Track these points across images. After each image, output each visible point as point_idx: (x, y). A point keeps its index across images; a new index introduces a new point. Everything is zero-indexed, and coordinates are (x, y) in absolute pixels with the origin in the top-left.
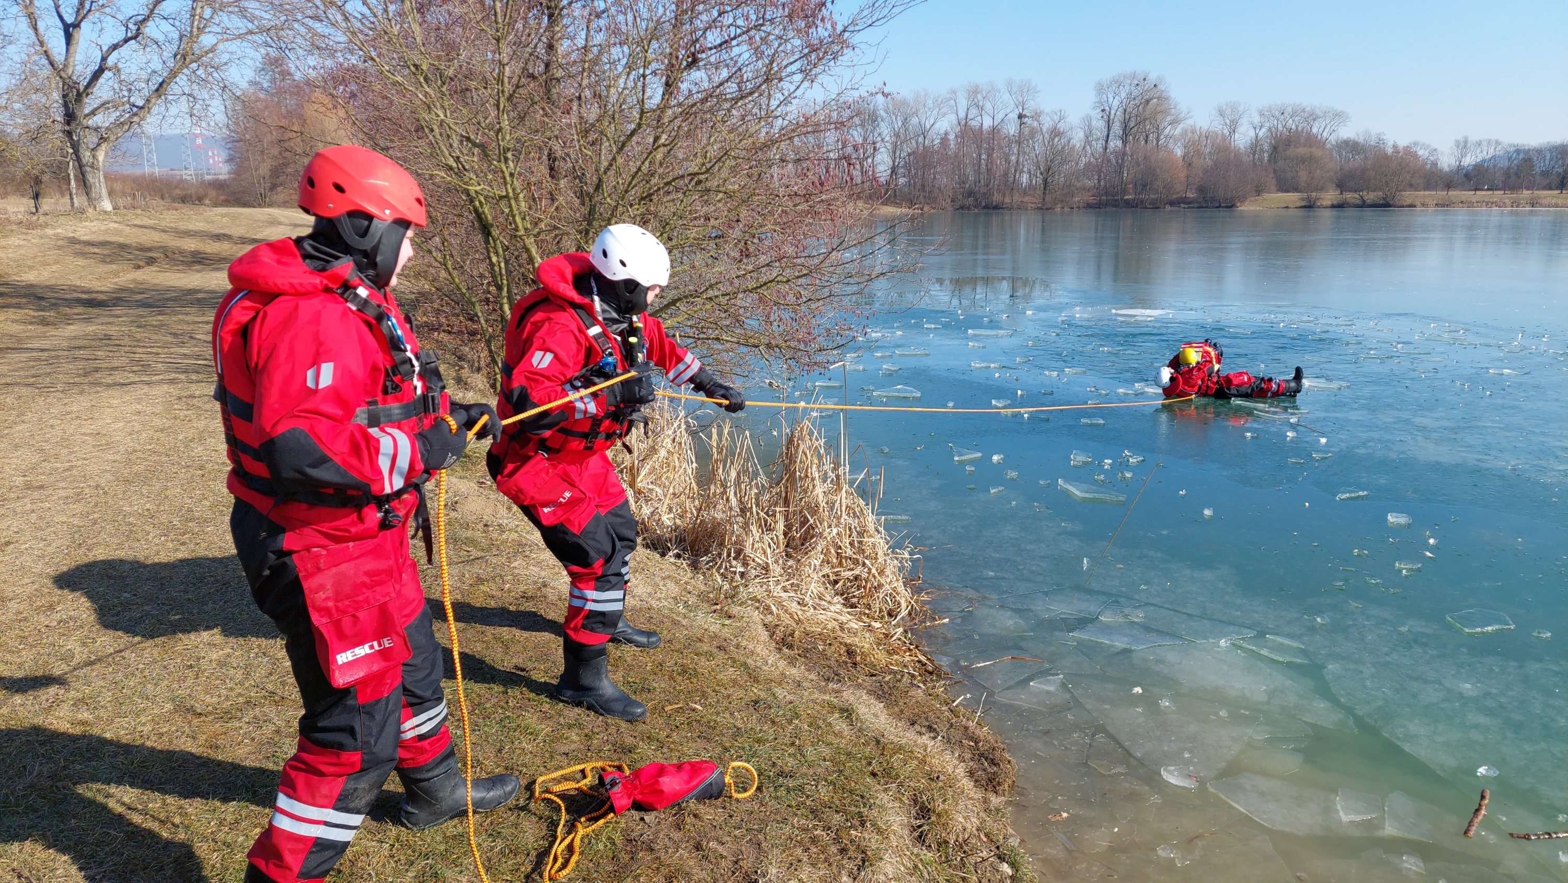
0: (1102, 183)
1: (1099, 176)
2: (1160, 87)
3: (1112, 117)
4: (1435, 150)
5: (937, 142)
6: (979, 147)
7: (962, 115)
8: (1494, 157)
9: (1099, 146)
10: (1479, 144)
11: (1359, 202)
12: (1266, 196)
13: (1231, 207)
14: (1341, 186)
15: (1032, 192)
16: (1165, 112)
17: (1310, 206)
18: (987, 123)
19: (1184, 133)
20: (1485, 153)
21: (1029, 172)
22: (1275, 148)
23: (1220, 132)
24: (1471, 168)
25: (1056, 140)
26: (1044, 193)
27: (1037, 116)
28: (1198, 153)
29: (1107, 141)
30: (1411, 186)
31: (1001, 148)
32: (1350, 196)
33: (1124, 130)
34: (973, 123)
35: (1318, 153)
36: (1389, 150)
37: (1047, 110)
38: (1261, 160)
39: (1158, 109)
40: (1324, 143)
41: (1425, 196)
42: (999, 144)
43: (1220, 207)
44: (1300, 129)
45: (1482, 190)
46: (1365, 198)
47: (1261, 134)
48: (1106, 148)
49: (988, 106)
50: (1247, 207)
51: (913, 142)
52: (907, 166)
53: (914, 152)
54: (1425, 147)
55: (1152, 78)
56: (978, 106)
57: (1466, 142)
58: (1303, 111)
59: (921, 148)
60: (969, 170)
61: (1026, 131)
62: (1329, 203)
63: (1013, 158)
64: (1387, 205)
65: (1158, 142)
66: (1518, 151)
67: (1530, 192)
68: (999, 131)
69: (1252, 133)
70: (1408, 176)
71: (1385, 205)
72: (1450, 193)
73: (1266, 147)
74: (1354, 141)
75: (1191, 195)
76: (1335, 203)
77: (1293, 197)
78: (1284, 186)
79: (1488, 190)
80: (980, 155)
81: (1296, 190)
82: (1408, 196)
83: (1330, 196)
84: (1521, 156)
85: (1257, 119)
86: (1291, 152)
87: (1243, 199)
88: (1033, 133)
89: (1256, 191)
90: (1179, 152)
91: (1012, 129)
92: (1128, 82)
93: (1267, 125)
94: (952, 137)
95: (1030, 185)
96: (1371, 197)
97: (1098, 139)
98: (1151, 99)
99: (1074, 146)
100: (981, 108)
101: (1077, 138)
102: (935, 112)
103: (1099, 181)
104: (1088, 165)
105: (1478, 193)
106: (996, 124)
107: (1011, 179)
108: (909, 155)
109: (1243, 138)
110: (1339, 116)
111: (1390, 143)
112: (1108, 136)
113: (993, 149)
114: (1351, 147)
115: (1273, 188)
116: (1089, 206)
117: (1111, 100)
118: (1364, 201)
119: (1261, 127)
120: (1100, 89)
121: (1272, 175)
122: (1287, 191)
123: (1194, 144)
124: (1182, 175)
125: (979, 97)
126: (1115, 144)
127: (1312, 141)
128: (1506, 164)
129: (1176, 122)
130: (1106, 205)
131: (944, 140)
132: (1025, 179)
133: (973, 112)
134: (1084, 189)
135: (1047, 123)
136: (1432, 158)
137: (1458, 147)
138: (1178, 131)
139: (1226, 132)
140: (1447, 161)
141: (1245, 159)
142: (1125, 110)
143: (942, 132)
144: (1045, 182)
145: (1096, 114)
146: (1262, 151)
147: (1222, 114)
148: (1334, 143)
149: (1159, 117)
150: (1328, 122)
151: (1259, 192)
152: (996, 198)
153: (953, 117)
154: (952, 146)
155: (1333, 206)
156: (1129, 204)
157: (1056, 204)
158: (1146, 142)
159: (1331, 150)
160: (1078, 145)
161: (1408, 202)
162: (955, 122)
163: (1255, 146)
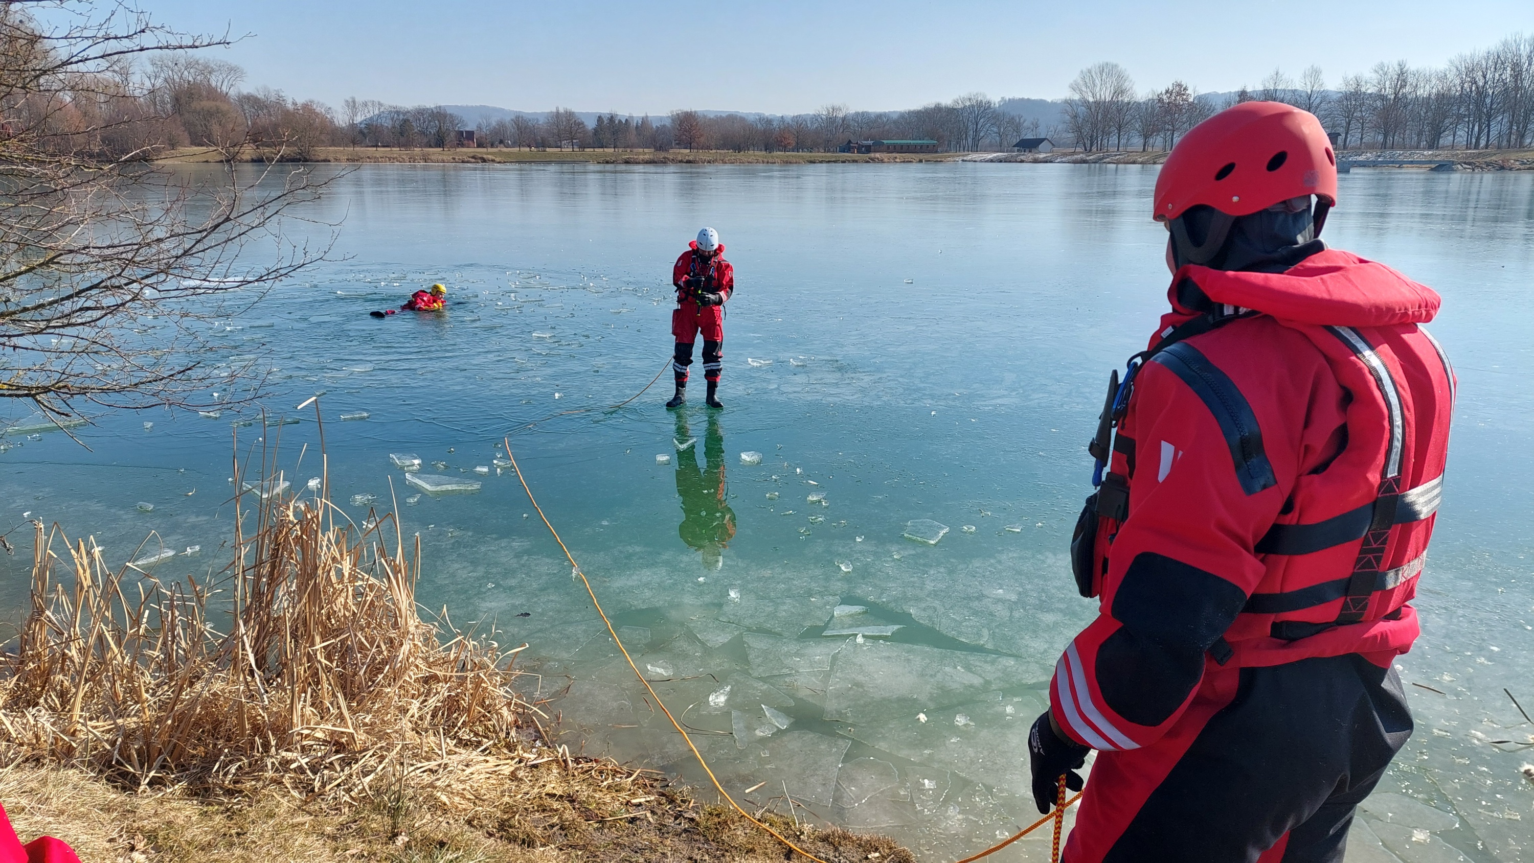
10: (365, 104)
12: (181, 149)
14: (257, 140)
17: (231, 160)
20: (371, 112)
24: (363, 126)
32: (267, 151)
36: (290, 106)
45: (381, 146)
62: (248, 157)
64: (305, 160)
66: (397, 113)
67: (419, 149)
70: (317, 133)
71: (302, 159)
72: (357, 149)
74: (255, 96)
76: (255, 157)
77: (212, 153)
78: (198, 140)
83: (248, 151)
84: (401, 118)
89: (170, 144)
105: (378, 149)
111: (289, 100)
122: (202, 145)
128: (390, 123)
137: (348, 105)
140: (341, 119)
150: (225, 75)
155: (253, 161)
161: (322, 157)
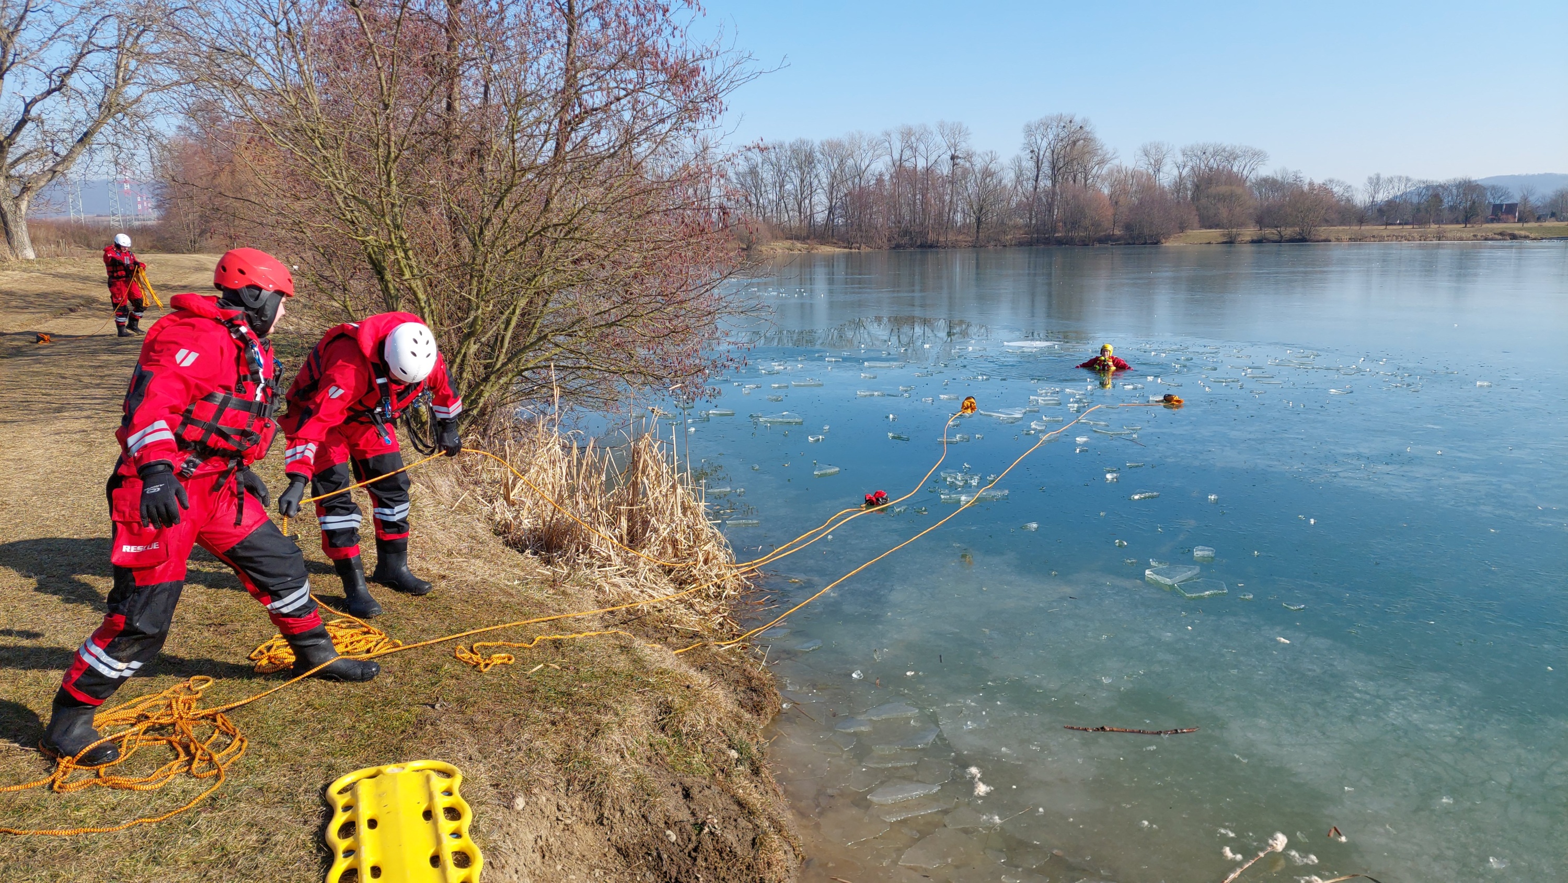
0: (1034, 222)
1: (1031, 215)
2: (1087, 129)
3: (1041, 157)
4: (1350, 187)
5: (873, 182)
6: (914, 187)
7: (896, 156)
8: (1405, 194)
9: (1029, 186)
10: (1391, 181)
11: (1276, 238)
12: (1189, 232)
13: (1156, 244)
14: (1260, 222)
15: (966, 231)
16: (1093, 153)
17: (1230, 242)
18: (921, 164)
19: (1111, 173)
20: (1396, 189)
21: (964, 212)
22: (1197, 187)
23: (1145, 172)
24: (1383, 203)
25: (988, 179)
26: (978, 232)
27: (969, 156)
28: (1125, 191)
29: (1036, 181)
30: (1327, 222)
31: (935, 188)
32: (1269, 232)
33: (1053, 169)
34: (907, 164)
35: (1239, 191)
36: (1306, 188)
37: (978, 152)
38: (1185, 198)
39: (1086, 150)
40: (1245, 181)
41: (1339, 231)
42: (933, 184)
43: (1145, 243)
44: (1221, 167)
45: (1395, 224)
46: (1283, 234)
47: (1184, 173)
48: (1036, 188)
49: (922, 147)
50: (1170, 244)
51: (850, 183)
52: (844, 206)
53: (850, 193)
54: (1339, 183)
55: (1078, 120)
56: (912, 148)
57: (1378, 178)
58: (1224, 150)
59: (857, 189)
60: (905, 211)
61: (959, 171)
62: (1249, 238)
63: (947, 198)
64: (1303, 240)
65: (1086, 181)
66: (1428, 188)
67: (1437, 226)
68: (932, 172)
69: (1175, 172)
70: (1324, 211)
71: (1301, 240)
72: (1363, 228)
73: (1189, 186)
74: (1273, 178)
75: (1117, 232)
76: (1255, 238)
77: (1215, 234)
78: (1208, 222)
79: (1400, 224)
80: (915, 195)
81: (1217, 226)
82: (1323, 231)
83: (1249, 232)
84: (1430, 192)
85: (1180, 159)
86: (1213, 190)
87: (1167, 236)
88: (965, 173)
89: (1180, 228)
90: (1106, 191)
91: (945, 169)
92: (1055, 124)
93: (1190, 164)
94: (887, 177)
95: (964, 225)
96: (1288, 232)
97: (1029, 179)
98: (1078, 140)
99: (1005, 186)
100: (915, 150)
101: (1009, 178)
102: (870, 154)
103: (1031, 220)
104: (1019, 205)
105: (1389, 227)
106: (929, 165)
107: (945, 218)
108: (846, 195)
109: (1167, 177)
110: (1258, 155)
111: (1307, 181)
112: (1037, 176)
113: (927, 189)
114: (1270, 184)
115: (1196, 224)
116: (1020, 244)
117: (1039, 141)
118: (1282, 237)
119: (1184, 166)
120: (1029, 131)
121: (1195, 213)
122: (1210, 227)
123: (1119, 183)
124: (1110, 213)
125: (913, 139)
126: (1045, 183)
127: (1234, 179)
128: (1415, 200)
129: (1102, 162)
130: (1038, 241)
131: (880, 180)
132: (959, 217)
133: (907, 153)
134: (1016, 227)
135: (979, 164)
136: (1346, 194)
137: (1371, 183)
138: (1105, 171)
139: (1151, 171)
140: (1361, 197)
141: (1169, 196)
142: (1053, 152)
143: (877, 173)
144: (979, 220)
145: (1026, 155)
146: (1186, 189)
147: (1146, 154)
148: (1254, 181)
149: (1087, 157)
150: (1247, 160)
151: (1182, 228)
152: (931, 237)
153: (888, 159)
154: (887, 187)
155: (1253, 242)
156: (1059, 242)
157: (989, 242)
158: (1074, 181)
159: (1250, 187)
160: (1009, 185)
161: (1323, 238)
162: (890, 163)
163: (1179, 185)
